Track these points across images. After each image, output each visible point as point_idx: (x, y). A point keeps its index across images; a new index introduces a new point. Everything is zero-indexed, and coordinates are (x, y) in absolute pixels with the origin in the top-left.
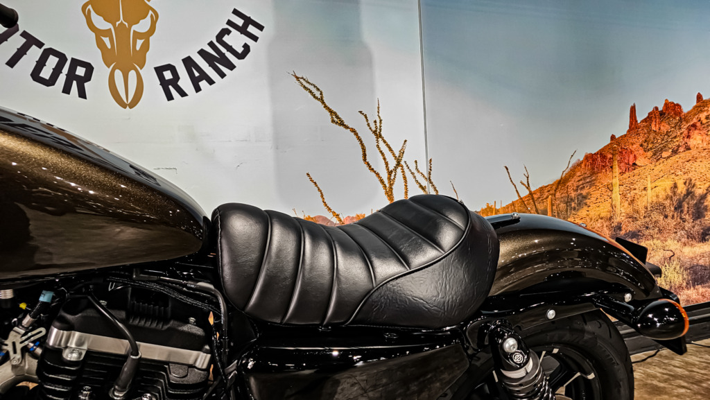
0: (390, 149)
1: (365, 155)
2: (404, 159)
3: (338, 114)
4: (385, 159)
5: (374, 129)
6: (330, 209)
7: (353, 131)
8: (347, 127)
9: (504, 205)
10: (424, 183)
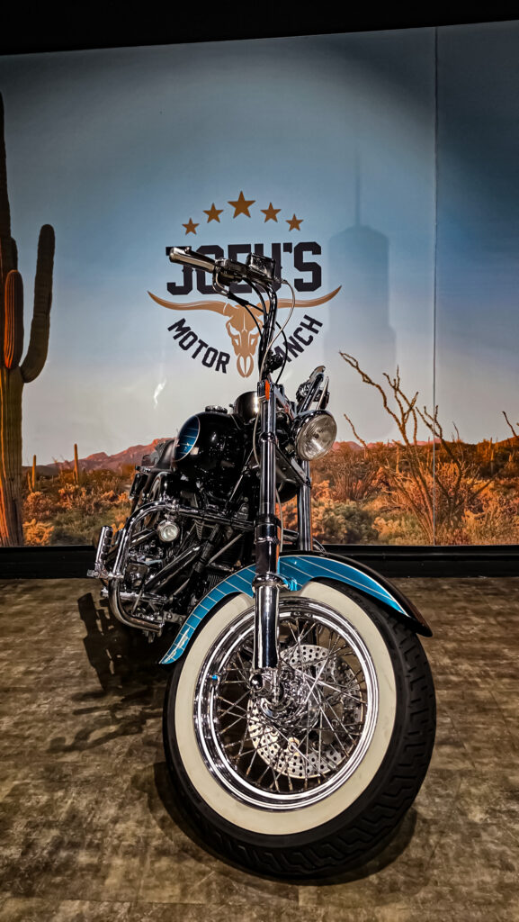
0: (405, 399)
1: (385, 403)
2: (415, 405)
3: (368, 375)
4: (400, 405)
5: (393, 384)
6: (358, 438)
7: (378, 386)
8: (373, 384)
9: (500, 441)
10: (431, 422)
